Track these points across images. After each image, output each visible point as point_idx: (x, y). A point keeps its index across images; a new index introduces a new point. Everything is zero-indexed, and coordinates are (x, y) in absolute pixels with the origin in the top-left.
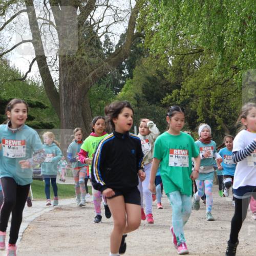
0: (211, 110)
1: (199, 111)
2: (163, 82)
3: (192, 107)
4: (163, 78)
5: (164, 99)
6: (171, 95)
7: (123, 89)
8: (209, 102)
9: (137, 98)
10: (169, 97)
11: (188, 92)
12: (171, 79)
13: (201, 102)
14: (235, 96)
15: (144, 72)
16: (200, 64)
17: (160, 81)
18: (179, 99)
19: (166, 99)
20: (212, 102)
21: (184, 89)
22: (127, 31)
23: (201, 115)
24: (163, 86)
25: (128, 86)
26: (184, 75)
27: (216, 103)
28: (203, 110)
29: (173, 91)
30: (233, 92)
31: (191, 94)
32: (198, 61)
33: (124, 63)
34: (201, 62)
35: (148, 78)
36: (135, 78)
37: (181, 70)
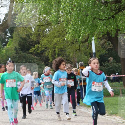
0: (56, 56)
1: (50, 56)
2: (30, 40)
3: (46, 54)
4: (30, 38)
5: (30, 50)
6: (34, 48)
7: (8, 44)
8: (55, 51)
9: (16, 49)
10: (33, 49)
11: (43, 46)
12: (34, 39)
13: (51, 52)
14: (69, 48)
15: (19, 35)
16: (50, 31)
17: (28, 40)
18: (39, 50)
19: (32, 50)
20: (57, 52)
21: (41, 44)
22: (9, 12)
23: (51, 59)
24: (30, 42)
25: (10, 42)
26: (41, 37)
27: (59, 52)
28: (52, 56)
29: (35, 46)
30: (68, 46)
31: (45, 47)
32: (48, 29)
33: (7, 30)
34: (50, 29)
35: (21, 38)
36: (14, 38)
37: (39, 34)
